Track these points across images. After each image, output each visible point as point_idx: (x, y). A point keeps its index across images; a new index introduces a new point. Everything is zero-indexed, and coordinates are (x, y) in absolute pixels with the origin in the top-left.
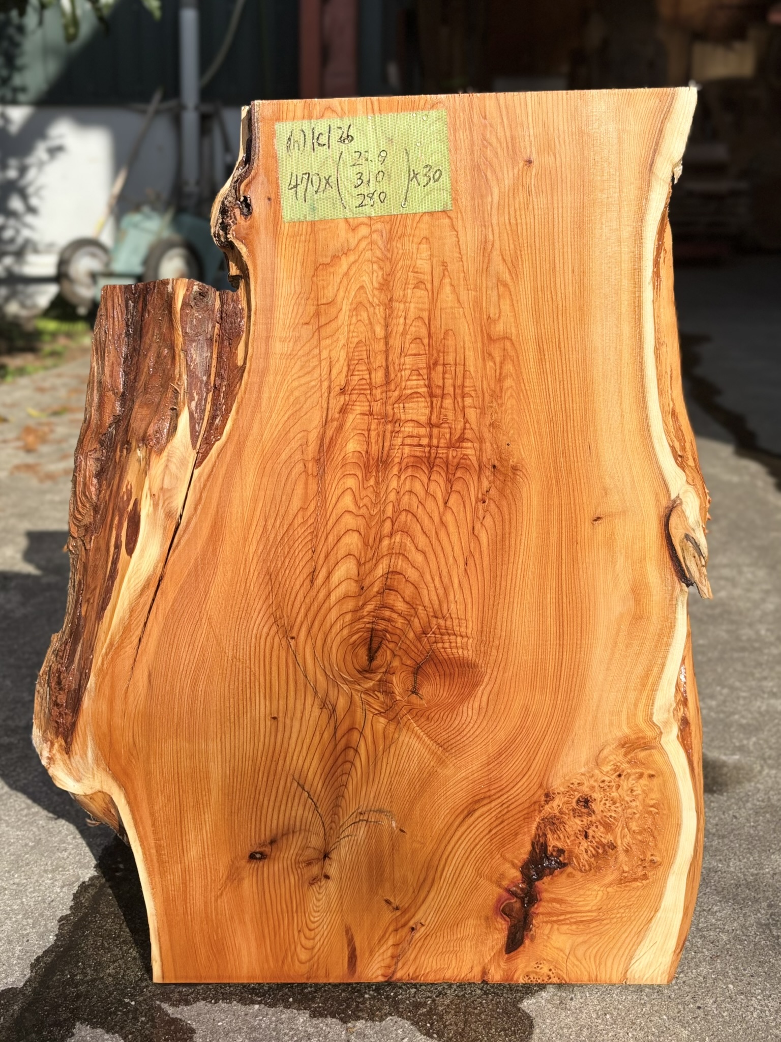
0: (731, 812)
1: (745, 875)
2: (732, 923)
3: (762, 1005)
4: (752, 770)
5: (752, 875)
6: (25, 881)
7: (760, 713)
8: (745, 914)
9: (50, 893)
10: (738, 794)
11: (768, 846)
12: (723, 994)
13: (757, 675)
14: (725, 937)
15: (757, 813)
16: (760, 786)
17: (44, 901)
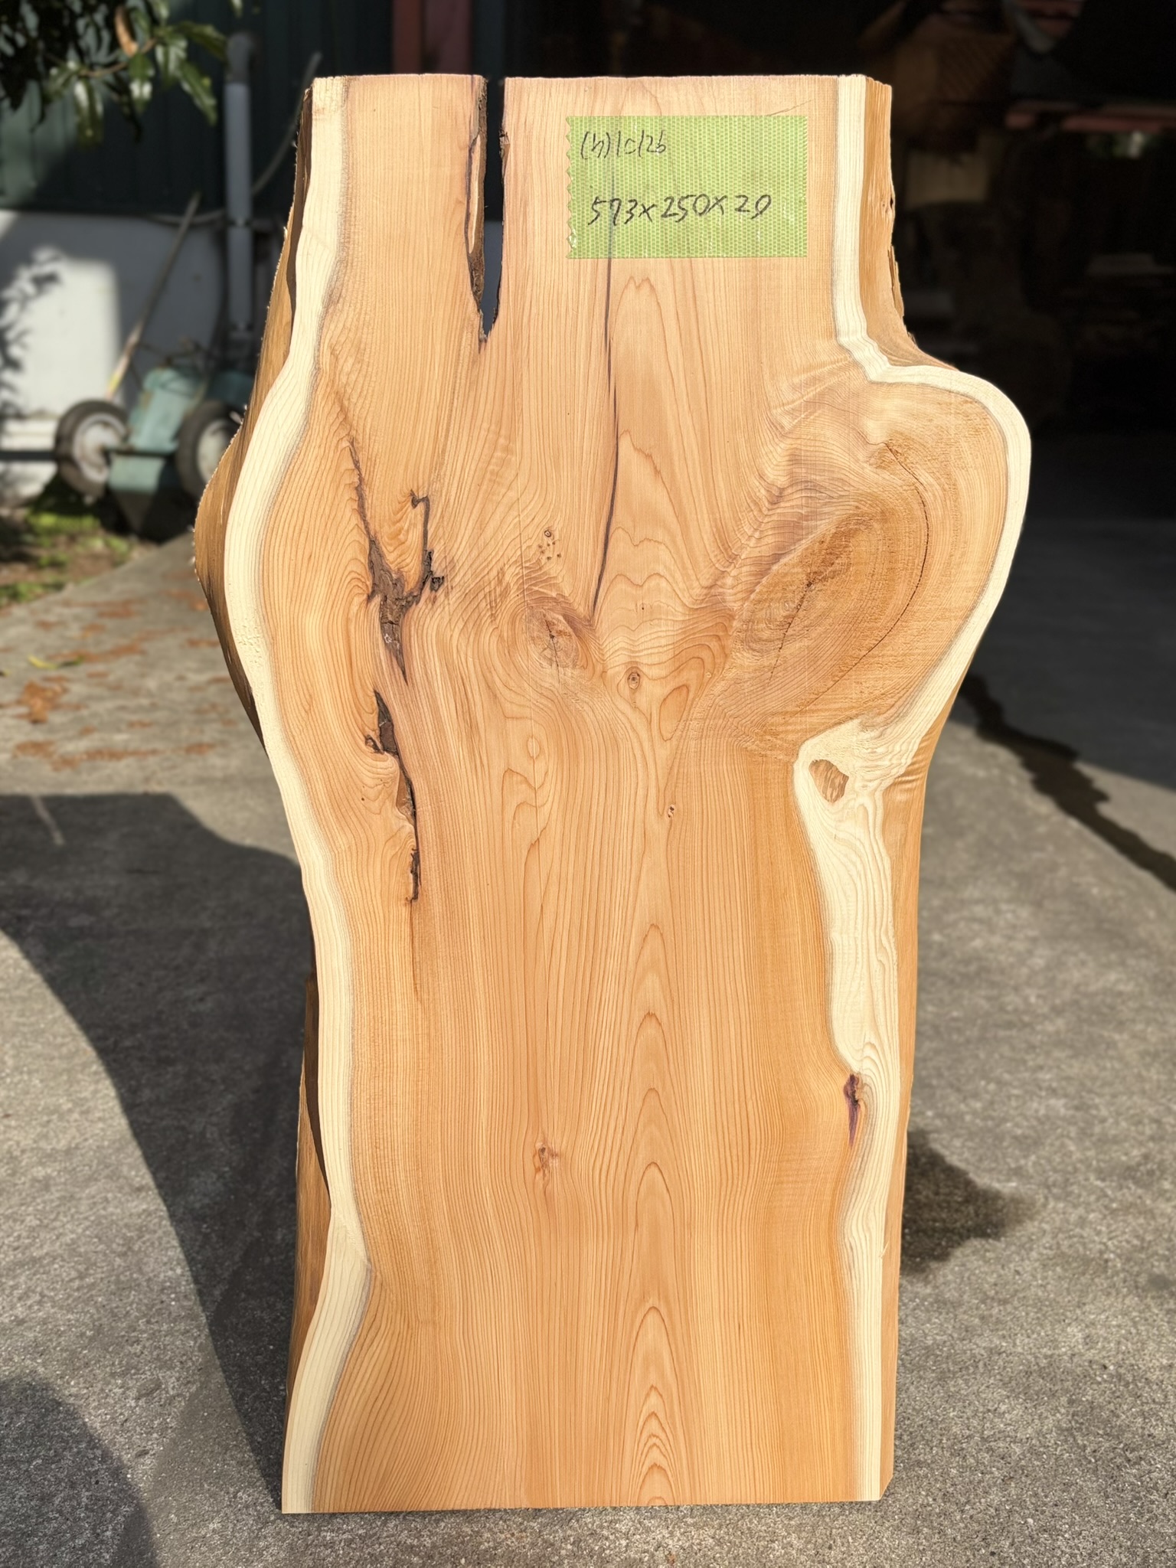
0: (1012, 1266)
1: (1036, 1357)
2: (1026, 1429)
3: (1071, 1547)
4: (1033, 1204)
5: (1046, 1357)
6: (85, 1391)
7: (1038, 1119)
8: (1040, 1416)
9: (121, 1408)
10: (1019, 1238)
11: (1063, 1314)
12: (1021, 1532)
13: (1031, 1063)
14: (1017, 1449)
15: (1044, 1266)
16: (1046, 1226)
17: (113, 1420)
